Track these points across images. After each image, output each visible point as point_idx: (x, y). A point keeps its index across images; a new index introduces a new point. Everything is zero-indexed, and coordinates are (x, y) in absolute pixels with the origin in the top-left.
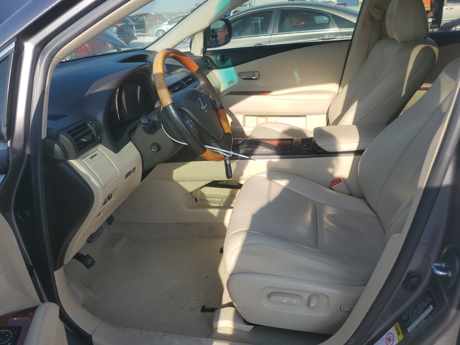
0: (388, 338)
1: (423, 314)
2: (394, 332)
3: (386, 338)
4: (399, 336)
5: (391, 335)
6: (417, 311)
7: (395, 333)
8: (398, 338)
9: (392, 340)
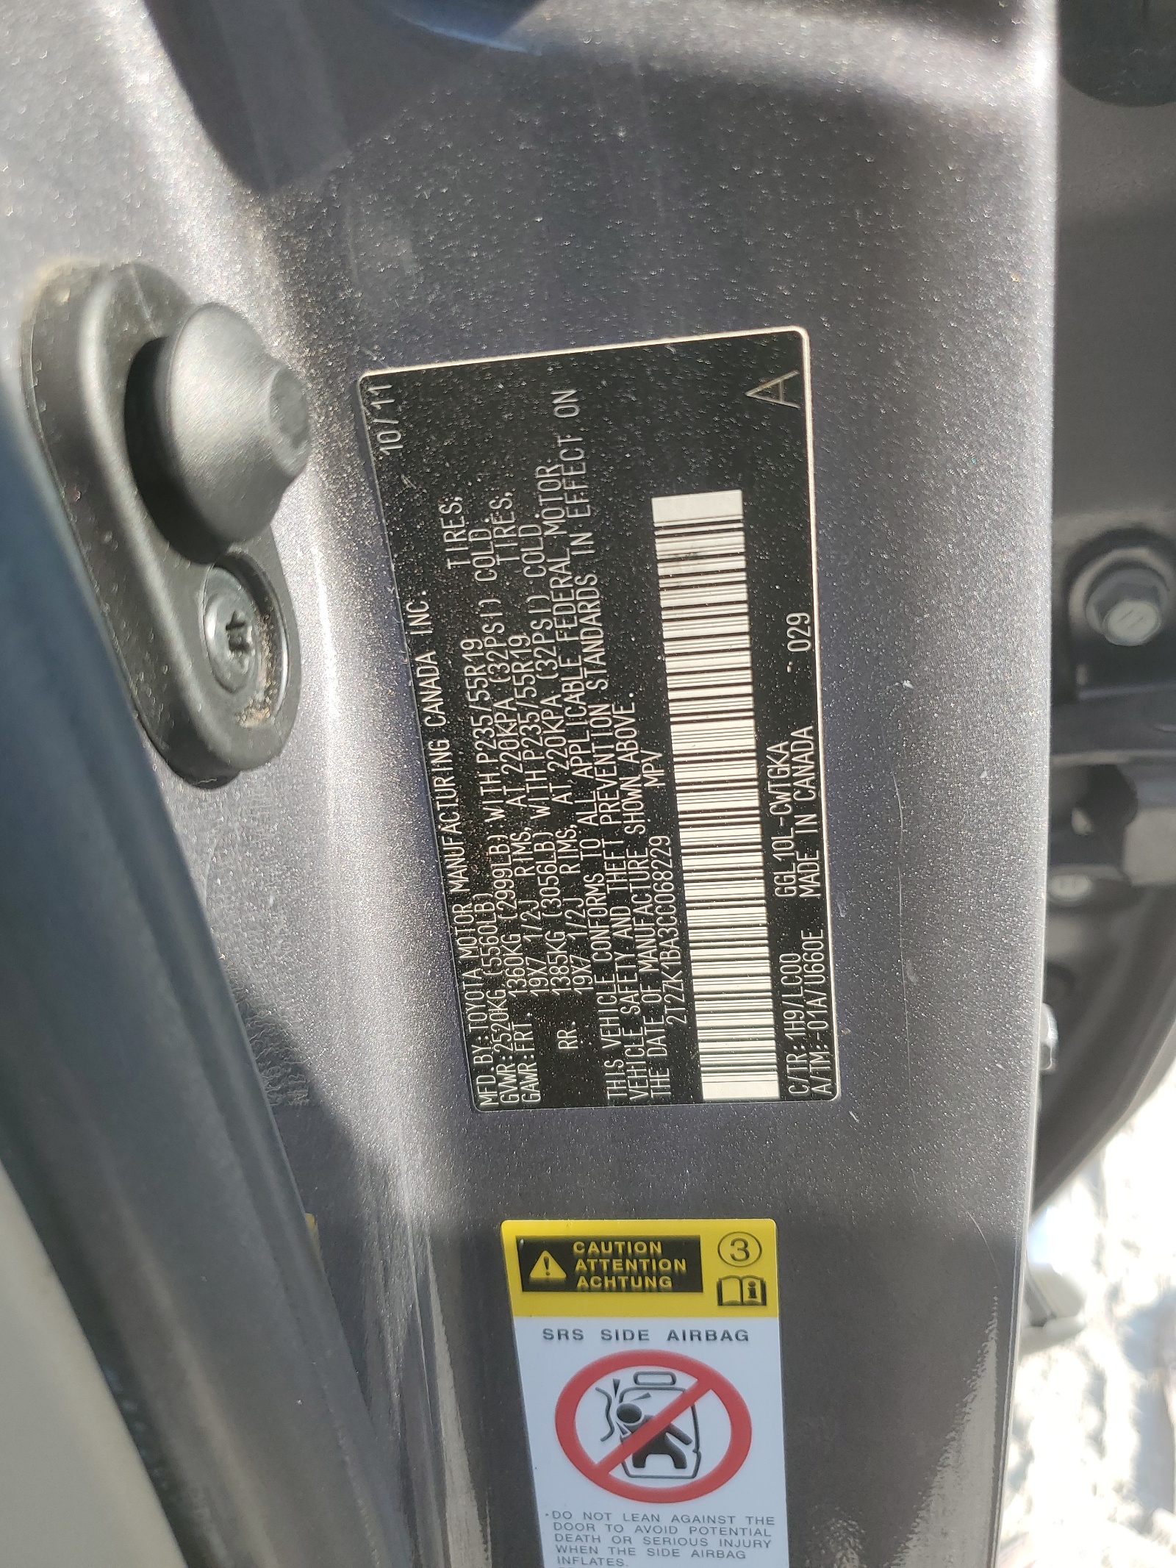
0: (615, 1443)
1: (683, 738)
2: (592, 1327)
3: (598, 1475)
4: (711, 1269)
5: (606, 1383)
6: (561, 817)
7: (615, 1324)
8: (731, 1292)
9: (688, 1401)
